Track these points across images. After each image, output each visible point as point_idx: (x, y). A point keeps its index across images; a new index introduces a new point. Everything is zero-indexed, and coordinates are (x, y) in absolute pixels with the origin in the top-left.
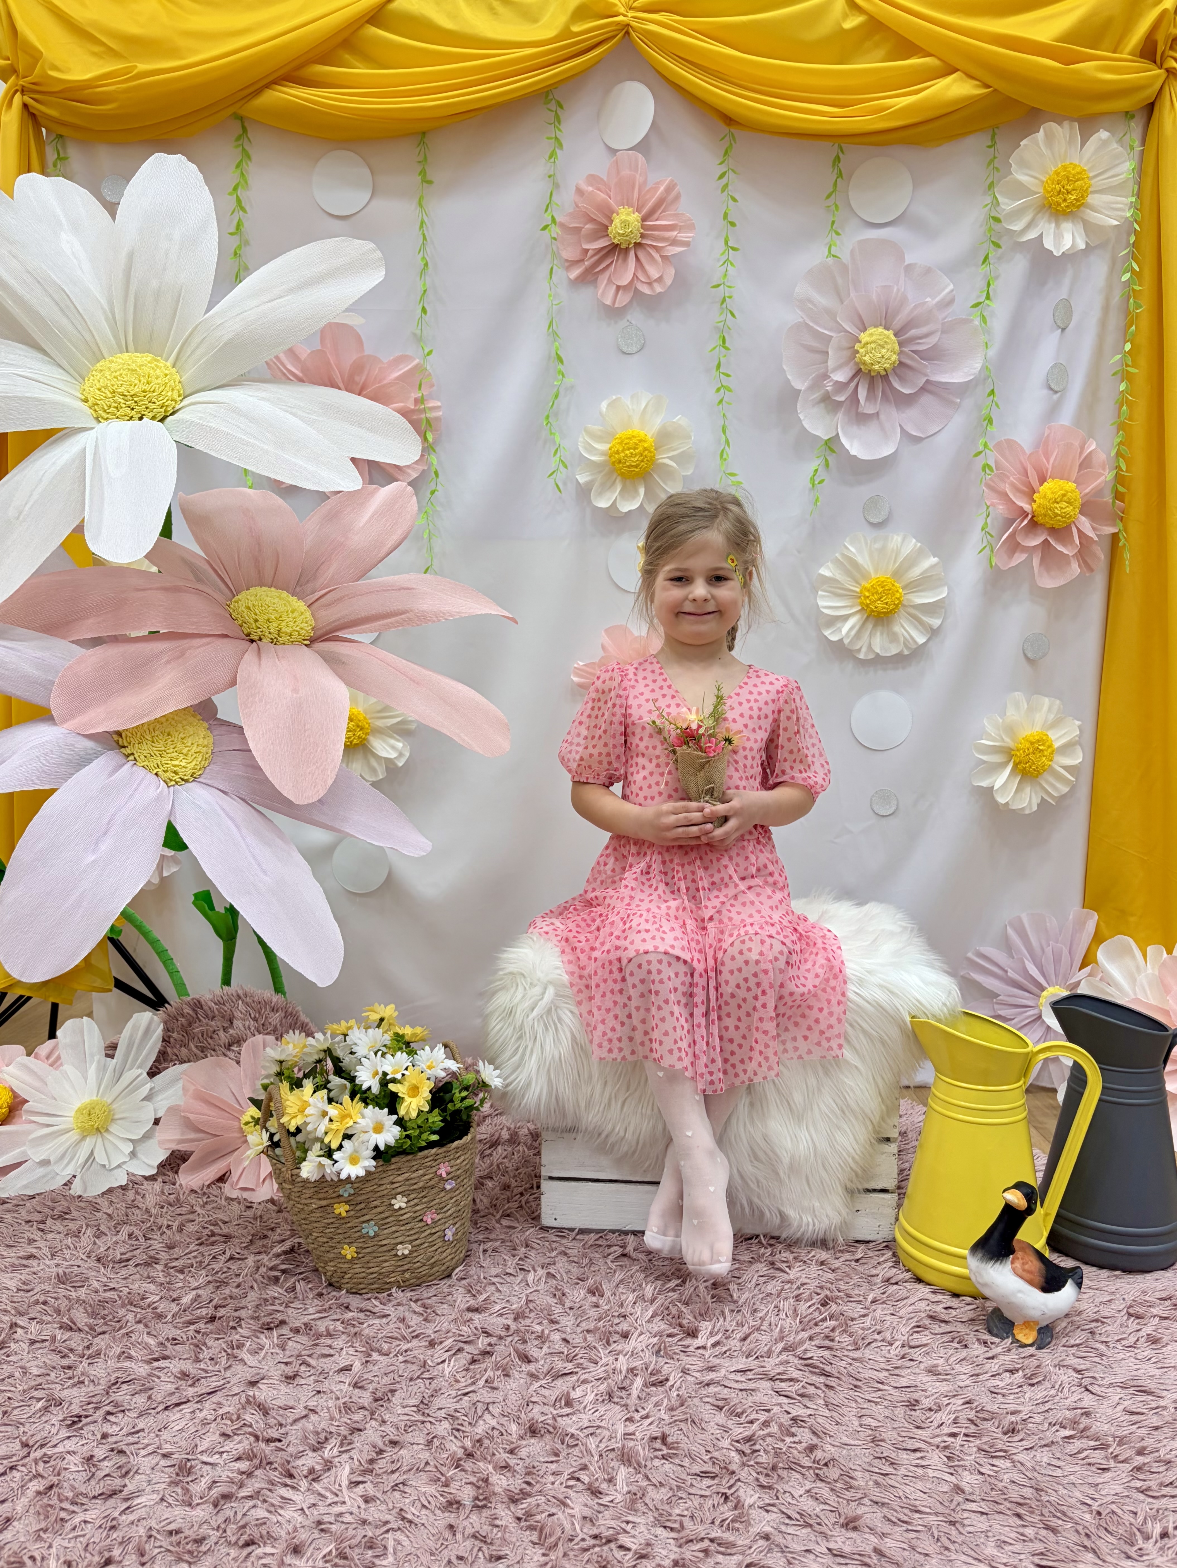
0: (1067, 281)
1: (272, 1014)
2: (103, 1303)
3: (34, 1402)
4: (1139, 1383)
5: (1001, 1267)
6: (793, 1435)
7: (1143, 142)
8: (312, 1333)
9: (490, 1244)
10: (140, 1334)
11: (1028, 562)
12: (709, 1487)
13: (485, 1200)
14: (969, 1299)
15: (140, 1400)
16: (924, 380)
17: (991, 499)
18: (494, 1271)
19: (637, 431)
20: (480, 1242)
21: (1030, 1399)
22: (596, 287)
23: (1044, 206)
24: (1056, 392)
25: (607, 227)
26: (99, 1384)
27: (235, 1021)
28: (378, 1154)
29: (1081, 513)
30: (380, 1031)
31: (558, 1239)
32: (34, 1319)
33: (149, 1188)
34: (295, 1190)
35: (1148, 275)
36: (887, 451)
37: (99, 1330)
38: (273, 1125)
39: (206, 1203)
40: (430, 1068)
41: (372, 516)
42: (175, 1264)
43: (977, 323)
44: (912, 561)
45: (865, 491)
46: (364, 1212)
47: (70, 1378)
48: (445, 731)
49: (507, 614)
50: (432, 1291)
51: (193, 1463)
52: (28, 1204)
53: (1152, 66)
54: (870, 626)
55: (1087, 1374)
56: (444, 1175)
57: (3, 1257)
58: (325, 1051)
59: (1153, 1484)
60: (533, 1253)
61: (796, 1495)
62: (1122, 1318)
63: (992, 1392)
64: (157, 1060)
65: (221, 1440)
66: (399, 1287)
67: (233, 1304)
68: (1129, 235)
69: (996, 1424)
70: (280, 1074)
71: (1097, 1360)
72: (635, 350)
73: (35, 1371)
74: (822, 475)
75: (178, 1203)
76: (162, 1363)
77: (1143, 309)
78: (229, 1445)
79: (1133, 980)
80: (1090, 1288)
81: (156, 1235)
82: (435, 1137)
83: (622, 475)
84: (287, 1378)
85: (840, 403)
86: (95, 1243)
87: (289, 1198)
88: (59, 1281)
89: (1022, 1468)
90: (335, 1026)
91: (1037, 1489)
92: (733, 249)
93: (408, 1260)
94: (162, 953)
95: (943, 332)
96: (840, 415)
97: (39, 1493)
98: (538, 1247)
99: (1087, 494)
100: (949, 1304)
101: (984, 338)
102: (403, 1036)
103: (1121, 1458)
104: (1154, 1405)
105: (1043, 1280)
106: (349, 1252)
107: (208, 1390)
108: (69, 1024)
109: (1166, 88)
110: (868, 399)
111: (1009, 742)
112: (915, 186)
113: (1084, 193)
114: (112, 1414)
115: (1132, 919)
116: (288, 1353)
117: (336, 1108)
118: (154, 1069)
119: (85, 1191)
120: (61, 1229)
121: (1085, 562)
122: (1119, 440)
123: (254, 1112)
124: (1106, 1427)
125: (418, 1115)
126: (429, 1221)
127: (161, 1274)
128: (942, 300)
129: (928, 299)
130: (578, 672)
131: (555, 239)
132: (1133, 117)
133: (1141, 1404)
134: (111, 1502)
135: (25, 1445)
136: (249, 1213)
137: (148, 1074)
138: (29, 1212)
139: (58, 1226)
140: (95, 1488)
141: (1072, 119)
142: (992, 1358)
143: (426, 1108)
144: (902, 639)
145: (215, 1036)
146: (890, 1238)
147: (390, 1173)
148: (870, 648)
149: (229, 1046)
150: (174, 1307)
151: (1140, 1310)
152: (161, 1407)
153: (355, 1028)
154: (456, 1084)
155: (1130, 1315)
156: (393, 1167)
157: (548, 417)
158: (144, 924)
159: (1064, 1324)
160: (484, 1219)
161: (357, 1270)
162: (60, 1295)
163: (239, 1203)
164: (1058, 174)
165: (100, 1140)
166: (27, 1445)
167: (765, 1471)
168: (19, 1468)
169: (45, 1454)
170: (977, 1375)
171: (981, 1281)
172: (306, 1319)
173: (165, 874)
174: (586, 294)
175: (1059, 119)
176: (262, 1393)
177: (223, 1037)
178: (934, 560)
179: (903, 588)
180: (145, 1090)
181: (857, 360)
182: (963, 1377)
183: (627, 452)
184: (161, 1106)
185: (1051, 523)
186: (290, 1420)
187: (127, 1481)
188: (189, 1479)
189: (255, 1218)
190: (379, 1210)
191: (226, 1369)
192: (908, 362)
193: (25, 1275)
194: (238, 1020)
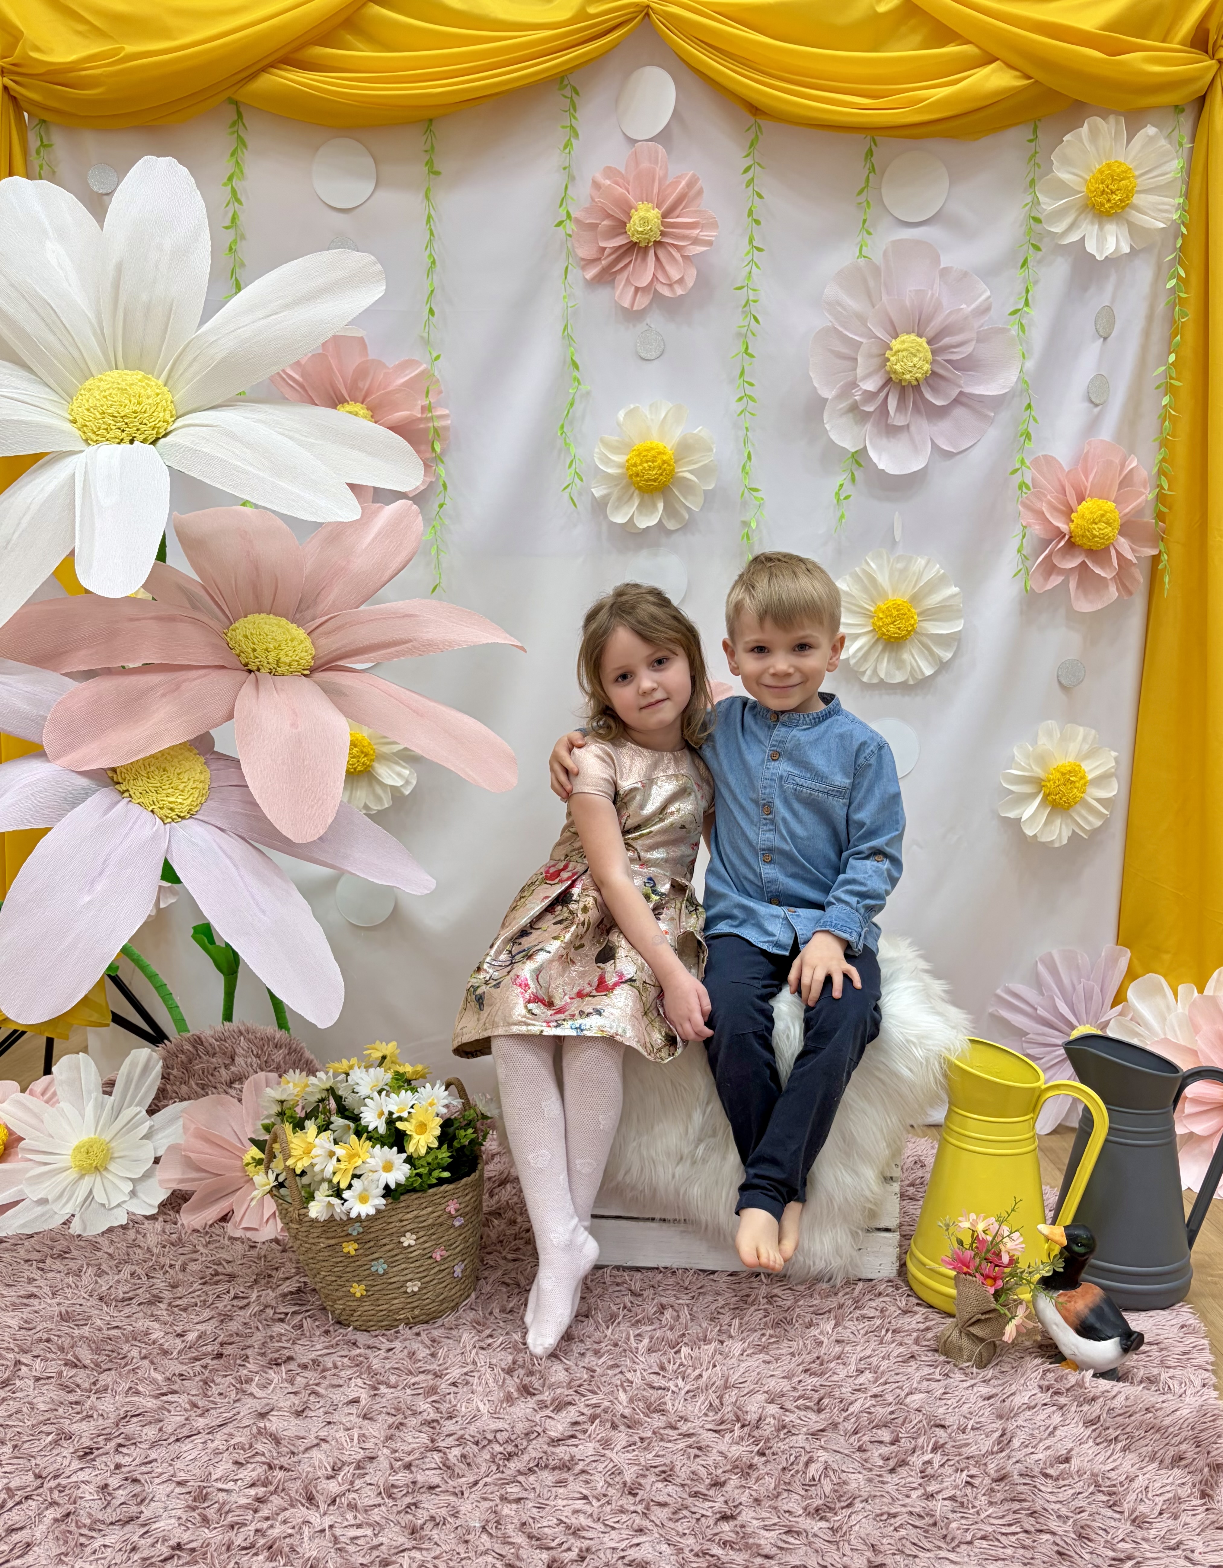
0: (1109, 288)
1: (275, 1051)
2: (107, 1340)
3: (43, 1436)
7: (1194, 138)
8: (320, 1367)
10: (147, 1370)
11: (1065, 584)
13: (492, 1237)
15: (150, 1432)
16: (957, 391)
17: (1029, 519)
19: (656, 442)
22: (613, 288)
23: (1087, 206)
24: (1097, 405)
25: (625, 225)
26: (108, 1418)
27: (236, 1058)
28: (388, 1192)
29: (1120, 533)
32: (37, 1356)
33: (150, 1227)
34: (303, 1230)
35: (1195, 280)
36: (917, 465)
37: (104, 1367)
39: (209, 1242)
40: (431, 1105)
41: (375, 538)
42: (179, 1302)
43: (1014, 331)
46: (374, 1249)
47: (78, 1413)
48: (449, 766)
49: (517, 643)
51: (209, 1490)
52: (26, 1244)
53: (1203, 57)
54: (879, 649)
56: (453, 1212)
57: (3, 1296)
58: (327, 1090)
64: (157, 1097)
65: (235, 1468)
66: (407, 1324)
67: (239, 1342)
68: (1176, 239)
70: (281, 1114)
72: (654, 355)
73: (43, 1407)
74: (849, 490)
75: (179, 1243)
76: (171, 1398)
77: (1189, 319)
78: (242, 1473)
79: (1163, 1019)
81: (159, 1274)
82: (446, 1174)
83: (640, 489)
84: (297, 1411)
85: (869, 414)
86: (97, 1282)
87: (296, 1237)
88: (61, 1319)
90: (336, 1065)
92: (758, 249)
93: (418, 1296)
94: (160, 988)
95: (978, 341)
96: (868, 426)
97: (56, 1520)
99: (1127, 514)
101: (1021, 348)
106: (358, 1290)
107: (218, 1422)
108: (65, 1059)
109: (1218, 80)
110: (898, 410)
111: (1040, 772)
112: (952, 182)
113: (1129, 193)
114: (124, 1446)
115: (1167, 957)
116: (296, 1386)
117: (343, 1148)
118: (154, 1107)
119: (85, 1230)
120: (61, 1268)
121: (1124, 585)
122: (1161, 457)
123: (255, 1152)
125: (427, 1153)
126: (439, 1258)
127: (165, 1313)
128: (977, 308)
129: (964, 306)
131: (570, 236)
132: (1182, 111)
134: (129, 1528)
135: (38, 1476)
136: (254, 1253)
137: (148, 1111)
138: (28, 1251)
139: (58, 1265)
140: (111, 1515)
141: (1118, 114)
143: (435, 1144)
144: (910, 668)
145: (216, 1073)
146: (892, 1276)
147: (400, 1210)
149: (230, 1084)
150: (179, 1344)
152: (173, 1438)
153: (357, 1067)
156: (402, 1204)
158: (142, 957)
161: (366, 1308)
162: (63, 1333)
163: (243, 1243)
164: (1102, 172)
165: (99, 1178)
166: (40, 1477)
168: (35, 1497)
169: (59, 1484)
172: (314, 1355)
173: (163, 906)
174: (603, 296)
175: (1104, 114)
176: (274, 1424)
177: (224, 1074)
178: (956, 590)
179: (919, 616)
180: (145, 1128)
181: (888, 368)
183: (645, 465)
184: (162, 1143)
185: (1088, 544)
186: (302, 1449)
187: (143, 1508)
188: (206, 1505)
189: (260, 1259)
190: (388, 1248)
191: (235, 1401)
192: (941, 372)
193: (26, 1313)
194: (239, 1056)
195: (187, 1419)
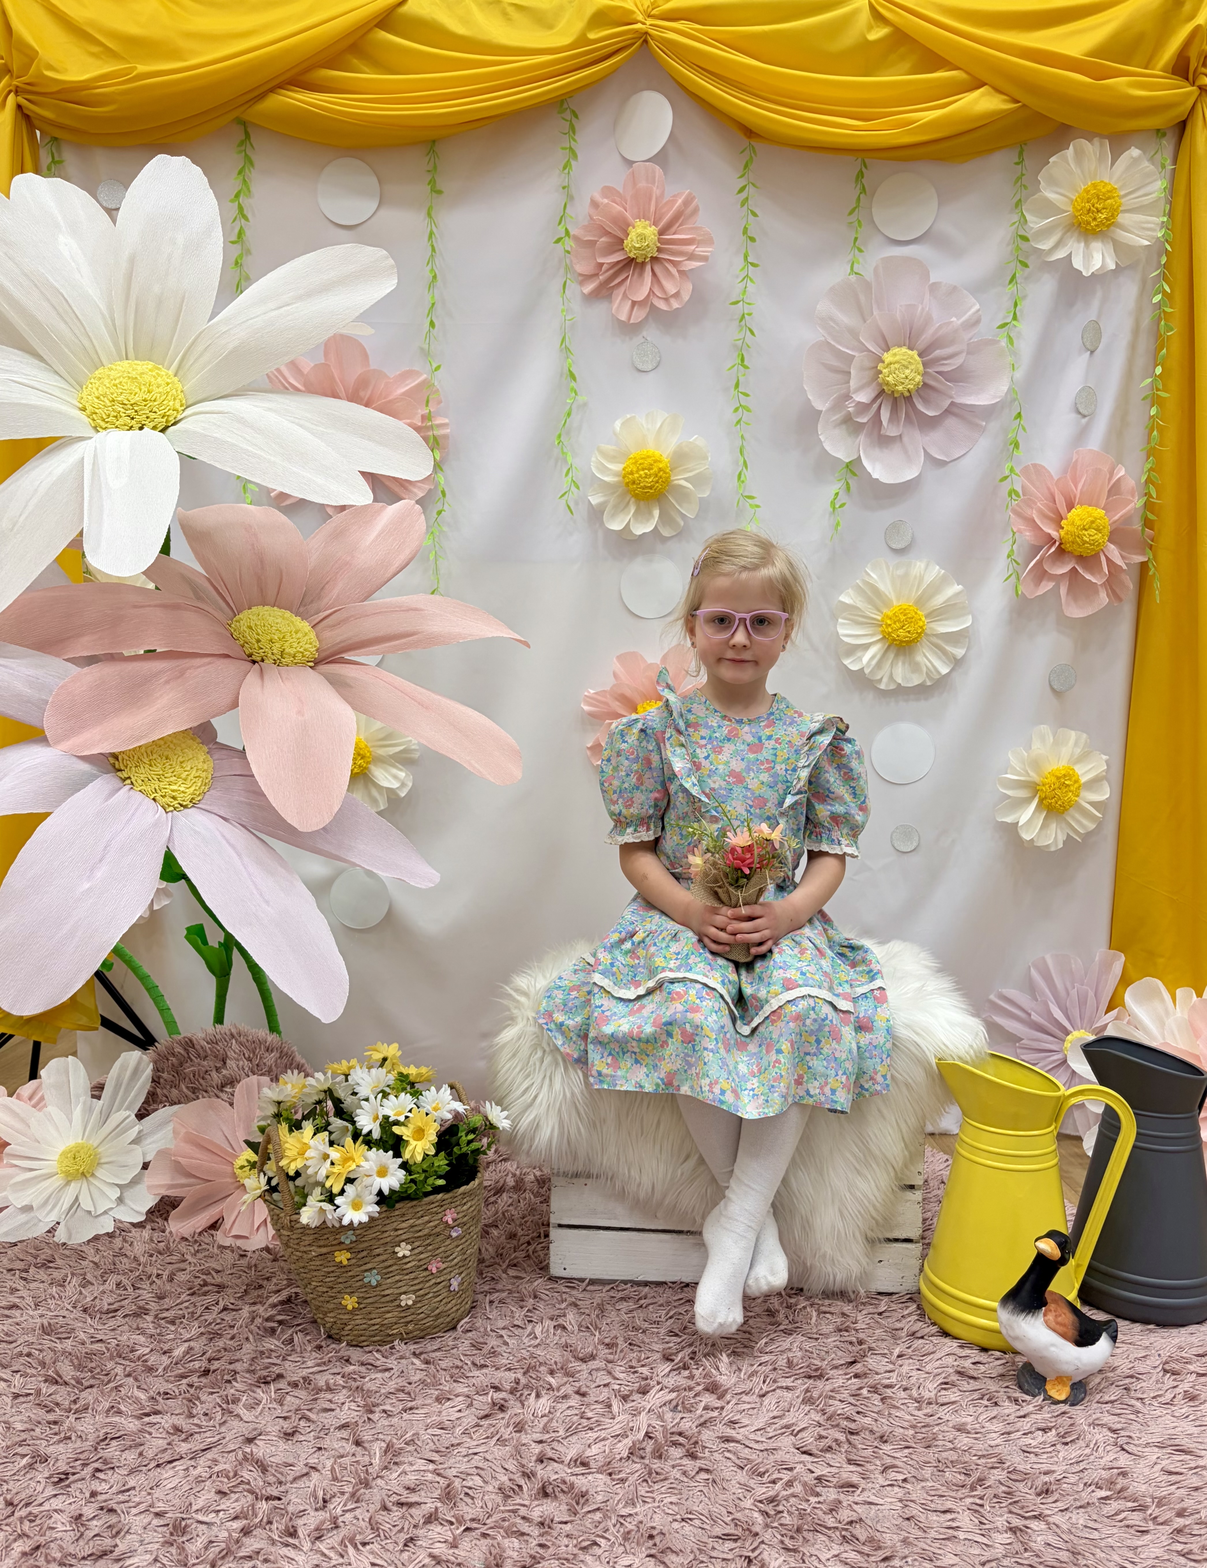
0: (1096, 303)
1: (267, 1054)
2: (90, 1355)
3: (18, 1458)
4: (1177, 1442)
5: (1033, 1320)
6: (818, 1495)
7: (1175, 161)
8: (311, 1387)
9: (497, 1295)
10: (130, 1388)
11: (1056, 590)
12: (731, 1550)
13: (490, 1249)
14: (998, 1354)
15: (130, 1457)
16: (948, 402)
17: (1019, 525)
18: (501, 1323)
19: (652, 450)
20: (486, 1293)
21: (1064, 1459)
22: (611, 302)
23: (1073, 225)
24: (1084, 416)
25: (622, 241)
26: (87, 1440)
27: (228, 1061)
28: (382, 1199)
29: (1109, 540)
30: (383, 1071)
31: (568, 1290)
32: (17, 1372)
33: (138, 1235)
34: (294, 1237)
35: (1180, 298)
36: (910, 474)
37: (86, 1384)
38: (271, 1168)
39: (198, 1251)
40: (436, 1109)
41: (379, 535)
42: (165, 1314)
43: (1004, 343)
44: (935, 588)
45: (886, 516)
46: (366, 1260)
47: (56, 1434)
48: (455, 758)
49: (519, 637)
50: (436, 1344)
51: (188, 1522)
52: (10, 1252)
53: (1184, 83)
54: (891, 656)
55: (1123, 1433)
56: (450, 1222)
58: (325, 1092)
59: (1195, 1547)
60: (541, 1305)
61: (823, 1559)
62: (1157, 1374)
63: (1024, 1451)
64: (146, 1102)
65: (217, 1497)
66: (402, 1340)
67: (227, 1356)
68: (1160, 256)
69: (1029, 1484)
70: (278, 1116)
71: (1133, 1417)
72: (650, 367)
73: (19, 1426)
74: (843, 498)
75: (168, 1251)
76: (153, 1419)
77: (1174, 332)
78: (225, 1504)
79: (1162, 1024)
80: (1123, 1342)
81: (146, 1285)
82: (441, 1182)
83: (636, 496)
84: (286, 1434)
85: (863, 425)
86: (81, 1293)
87: (287, 1245)
88: (44, 1331)
89: (1057, 1530)
90: (335, 1066)
91: (1073, 1553)
92: (752, 264)
93: (412, 1310)
94: (152, 990)
95: (969, 353)
96: (862, 438)
97: (24, 1554)
98: (547, 1298)
99: (1115, 522)
100: (977, 1359)
101: (1010, 359)
102: (407, 1076)
103: (1160, 1520)
104: (1193, 1465)
105: (1076, 1333)
106: (350, 1302)
107: (202, 1446)
108: (53, 1063)
109: (1199, 105)
110: (891, 420)
111: (1034, 777)
112: (940, 204)
113: (1114, 212)
114: (101, 1471)
115: (1161, 961)
116: (286, 1408)
117: (338, 1151)
118: (143, 1111)
119: (70, 1238)
120: (45, 1278)
121: (1113, 591)
122: (1148, 466)
123: (249, 1155)
124: (1143, 1488)
125: (424, 1159)
126: (434, 1271)
127: (151, 1325)
128: (967, 320)
129: (954, 319)
130: (589, 700)
131: (568, 252)
132: (1164, 135)
133: (1179, 1464)
134: (102, 1563)
135: (7, 1506)
136: (244, 1262)
137: (136, 1116)
138: (11, 1260)
139: (42, 1274)
140: (84, 1548)
141: (1102, 136)
142: (1024, 1416)
143: (432, 1152)
144: (925, 669)
145: (207, 1077)
146: (914, 1289)
147: (394, 1219)
148: (891, 678)
149: (222, 1087)
150: (165, 1360)
151: (1176, 1367)
152: (153, 1464)
153: (358, 1068)
154: (463, 1128)
155: (1166, 1371)
156: (397, 1213)
157: (560, 436)
158: (135, 959)
159: (1097, 1380)
160: (490, 1269)
161: (358, 1322)
162: (45, 1347)
163: (233, 1251)
164: (1087, 192)
165: (85, 1185)
166: (11, 1504)
167: (790, 1533)
169: (30, 1513)
170: (1009, 1433)
171: (1012, 1334)
172: (305, 1373)
173: (156, 907)
174: (599, 311)
175: (1089, 136)
176: (260, 1450)
177: (216, 1078)
178: (958, 588)
179: (926, 617)
180: (133, 1133)
181: (880, 380)
182: (994, 1435)
183: (642, 473)
184: (150, 1149)
185: (1078, 551)
186: (290, 1478)
187: (118, 1541)
188: (185, 1539)
189: (250, 1268)
190: (381, 1258)
191: (221, 1425)
192: (932, 383)
193: (6, 1326)
194: (231, 1059)
195: (169, 1444)
